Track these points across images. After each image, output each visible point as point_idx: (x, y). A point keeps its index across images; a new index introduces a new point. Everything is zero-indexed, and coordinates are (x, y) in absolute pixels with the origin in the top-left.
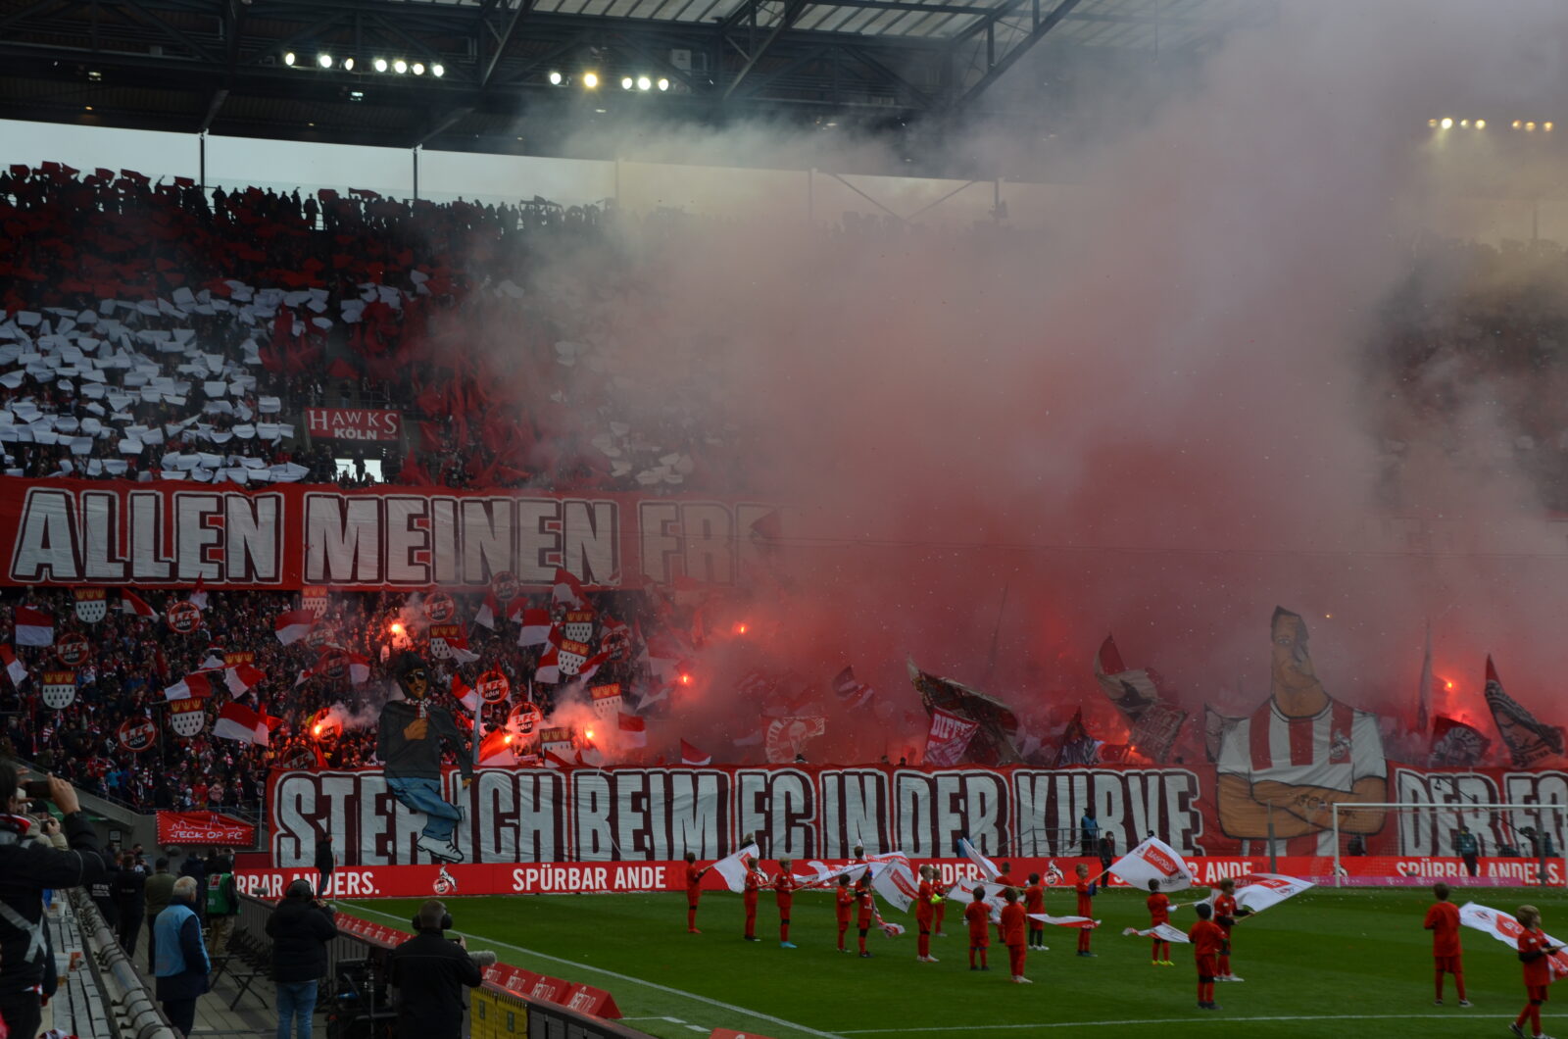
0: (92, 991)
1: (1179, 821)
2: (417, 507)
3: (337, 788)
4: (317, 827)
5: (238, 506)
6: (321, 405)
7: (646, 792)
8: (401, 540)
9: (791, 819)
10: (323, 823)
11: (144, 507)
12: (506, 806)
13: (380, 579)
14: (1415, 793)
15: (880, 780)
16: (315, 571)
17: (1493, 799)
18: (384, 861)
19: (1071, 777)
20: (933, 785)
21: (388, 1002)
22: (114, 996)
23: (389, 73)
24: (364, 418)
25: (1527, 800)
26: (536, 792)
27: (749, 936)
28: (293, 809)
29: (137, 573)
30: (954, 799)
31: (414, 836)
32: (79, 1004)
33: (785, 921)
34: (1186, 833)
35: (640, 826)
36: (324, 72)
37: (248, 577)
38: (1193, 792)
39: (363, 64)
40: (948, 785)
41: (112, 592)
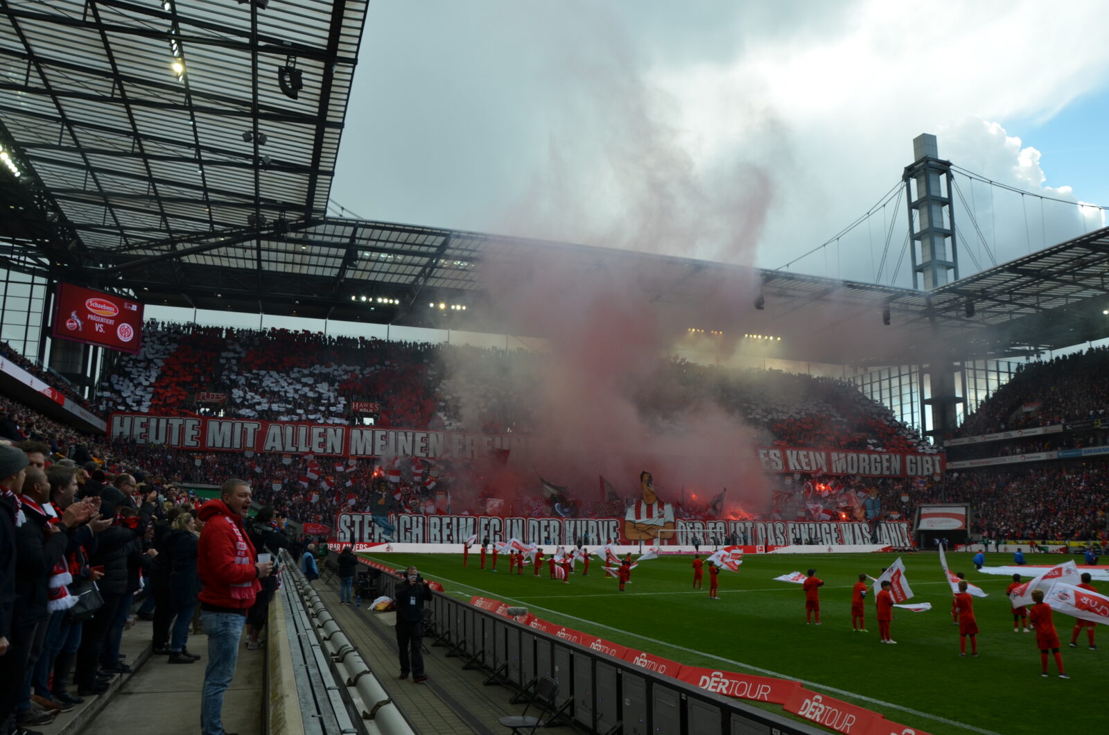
0: (289, 577)
1: (613, 535)
2: (384, 433)
3: (357, 518)
4: (351, 530)
5: (330, 431)
6: (357, 401)
7: (451, 523)
8: (379, 442)
9: (495, 533)
10: (352, 529)
11: (303, 430)
12: (408, 526)
13: (372, 454)
14: (682, 527)
15: (523, 521)
16: (353, 452)
17: (704, 529)
18: (370, 541)
19: (581, 521)
20: (539, 523)
21: (374, 584)
22: (296, 579)
23: (382, 303)
24: (369, 405)
25: (713, 529)
26: (417, 522)
27: (482, 567)
28: (343, 524)
29: (300, 450)
30: (546, 527)
31: (380, 534)
32: (286, 581)
33: (494, 563)
34: (615, 539)
35: (449, 533)
36: (363, 302)
37: (332, 453)
38: (617, 526)
39: (374, 300)
40: (544, 523)
41: (293, 456)
